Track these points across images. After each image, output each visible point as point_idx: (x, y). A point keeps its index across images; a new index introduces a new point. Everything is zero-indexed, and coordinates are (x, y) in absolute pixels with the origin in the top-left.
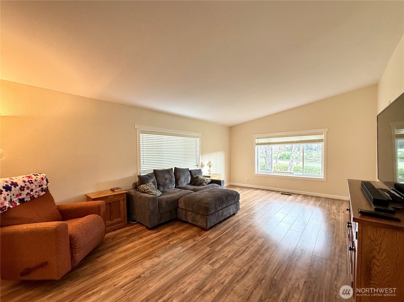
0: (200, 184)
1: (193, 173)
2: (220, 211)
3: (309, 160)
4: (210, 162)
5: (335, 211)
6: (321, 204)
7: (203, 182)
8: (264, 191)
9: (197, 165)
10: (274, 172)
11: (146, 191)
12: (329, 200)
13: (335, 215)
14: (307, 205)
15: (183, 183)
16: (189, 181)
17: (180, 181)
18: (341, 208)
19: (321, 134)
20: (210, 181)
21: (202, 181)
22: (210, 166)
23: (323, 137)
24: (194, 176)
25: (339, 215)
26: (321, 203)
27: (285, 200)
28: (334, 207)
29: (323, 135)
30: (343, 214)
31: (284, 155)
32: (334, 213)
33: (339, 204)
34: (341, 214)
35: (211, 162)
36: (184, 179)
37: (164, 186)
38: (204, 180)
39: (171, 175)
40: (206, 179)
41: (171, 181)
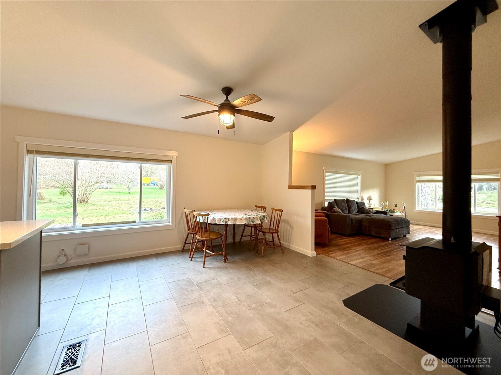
0: (368, 213)
1: (359, 204)
2: (398, 229)
7: (369, 212)
9: (357, 199)
10: (438, 209)
11: (338, 212)
15: (353, 211)
16: (357, 211)
17: (351, 209)
20: (376, 211)
22: (370, 200)
35: (371, 197)
36: (353, 208)
37: (343, 211)
38: (370, 210)
39: (346, 204)
40: (371, 210)
41: (346, 209)
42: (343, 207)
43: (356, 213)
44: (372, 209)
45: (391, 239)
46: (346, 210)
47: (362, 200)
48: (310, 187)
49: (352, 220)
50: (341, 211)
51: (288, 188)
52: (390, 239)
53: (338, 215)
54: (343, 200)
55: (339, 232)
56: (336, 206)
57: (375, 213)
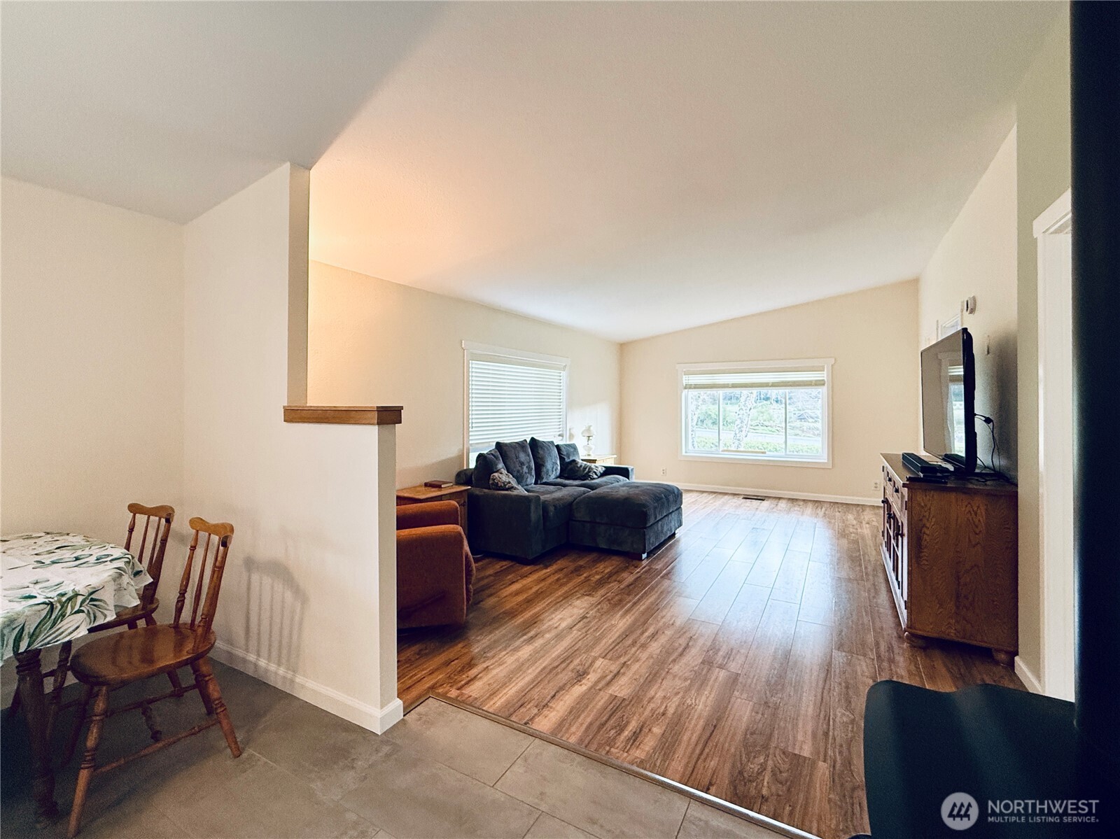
0: (584, 476)
1: (564, 452)
2: (660, 522)
3: (769, 428)
4: (590, 427)
5: (855, 522)
6: (827, 512)
7: (589, 472)
8: (705, 494)
9: (559, 435)
10: (722, 450)
11: (507, 487)
12: (840, 505)
13: (855, 527)
14: (802, 515)
15: (550, 473)
17: (544, 470)
18: (862, 517)
19: (821, 369)
20: (604, 469)
21: (587, 469)
22: (589, 437)
23: (825, 375)
24: (567, 460)
25: (861, 528)
26: (826, 510)
27: (757, 509)
28: (850, 517)
29: (825, 372)
30: (867, 525)
31: (706, 413)
32: (853, 525)
33: (858, 512)
34: (864, 526)
35: (592, 428)
36: (549, 465)
37: (520, 479)
38: (590, 468)
39: (529, 456)
40: (593, 465)
41: (529, 467)
42: (522, 464)
43: (557, 478)
44: (594, 461)
45: (646, 554)
46: (531, 475)
47: (570, 441)
48: (369, 415)
49: (545, 506)
50: (514, 483)
51: (285, 421)
52: (644, 556)
53: (505, 496)
54: (521, 445)
55: (508, 553)
56: (501, 465)
57: (603, 475)
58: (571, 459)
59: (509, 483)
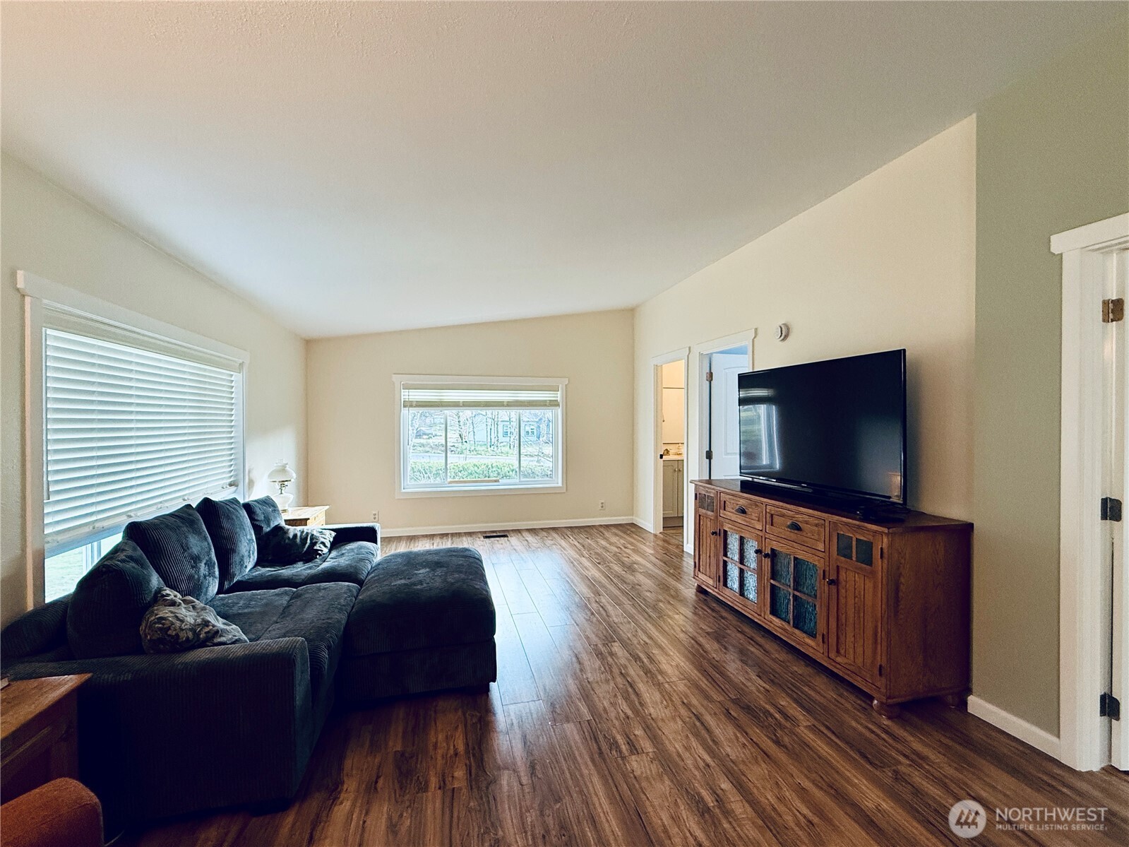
0: (312, 554)
1: (261, 517)
4: (284, 467)
7: (312, 544)
9: (231, 485)
10: (450, 482)
12: (577, 530)
15: (243, 563)
17: (233, 558)
19: (554, 389)
20: (334, 534)
21: (307, 540)
22: (283, 482)
24: (266, 529)
29: (558, 393)
36: (240, 548)
38: (308, 536)
39: (203, 538)
41: (207, 560)
42: (196, 559)
43: (255, 567)
46: (212, 577)
47: (261, 492)
56: (158, 582)
57: (339, 547)
58: (272, 525)
59: (206, 623)
